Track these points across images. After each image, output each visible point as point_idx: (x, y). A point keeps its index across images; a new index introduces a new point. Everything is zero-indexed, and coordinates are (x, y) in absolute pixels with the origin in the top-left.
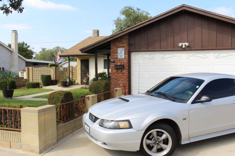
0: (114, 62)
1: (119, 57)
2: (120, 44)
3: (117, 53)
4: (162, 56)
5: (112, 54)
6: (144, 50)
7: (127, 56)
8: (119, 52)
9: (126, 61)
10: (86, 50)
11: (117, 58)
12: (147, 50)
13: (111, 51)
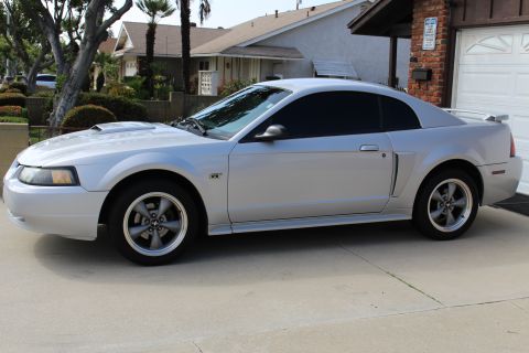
0: (416, 59)
1: (425, 47)
2: (429, 6)
3: (422, 34)
7: (439, 41)
8: (426, 28)
9: (437, 58)
10: (358, 25)
12: (489, 21)
13: (413, 27)
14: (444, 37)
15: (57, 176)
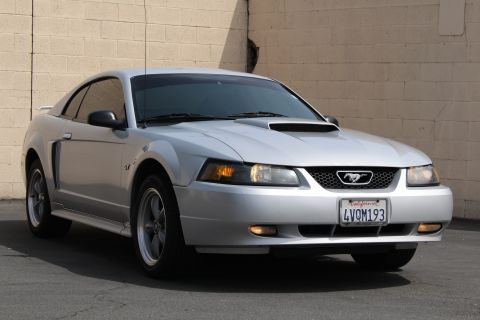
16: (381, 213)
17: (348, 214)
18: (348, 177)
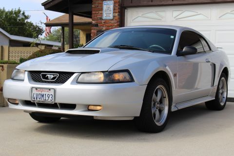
0: (97, 25)
1: (105, 17)
3: (102, 9)
4: (176, 13)
5: (93, 12)
6: (145, 3)
7: (117, 14)
8: (105, 7)
9: (116, 24)
11: (101, 19)
12: (151, 3)
13: (93, 6)
14: (119, 12)
15: (117, 76)
16: (51, 96)
17: (35, 96)
18: (48, 77)
